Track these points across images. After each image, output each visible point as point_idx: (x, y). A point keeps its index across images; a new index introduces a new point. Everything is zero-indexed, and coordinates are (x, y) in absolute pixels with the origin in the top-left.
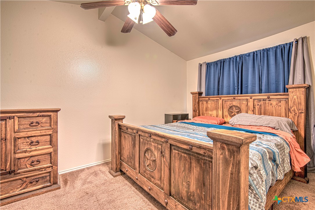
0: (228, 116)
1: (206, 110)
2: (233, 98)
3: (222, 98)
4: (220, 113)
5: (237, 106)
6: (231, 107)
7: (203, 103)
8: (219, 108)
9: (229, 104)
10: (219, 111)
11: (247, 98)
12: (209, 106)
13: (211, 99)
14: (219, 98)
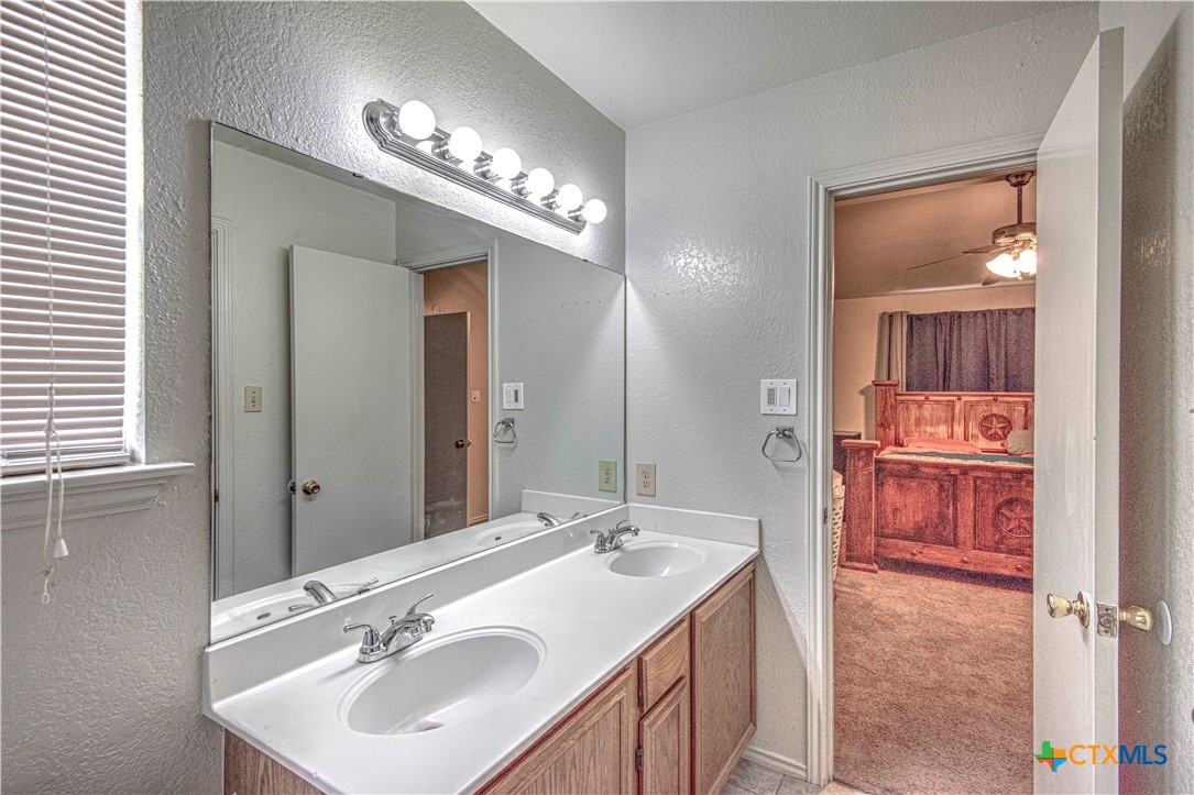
0: (980, 436)
1: (918, 422)
2: (991, 398)
3: (964, 398)
4: (959, 430)
5: (1002, 416)
6: (985, 418)
7: (907, 408)
8: (957, 418)
9: (981, 411)
10: (956, 427)
11: (1027, 399)
12: (927, 414)
13: (931, 398)
14: (955, 398)
